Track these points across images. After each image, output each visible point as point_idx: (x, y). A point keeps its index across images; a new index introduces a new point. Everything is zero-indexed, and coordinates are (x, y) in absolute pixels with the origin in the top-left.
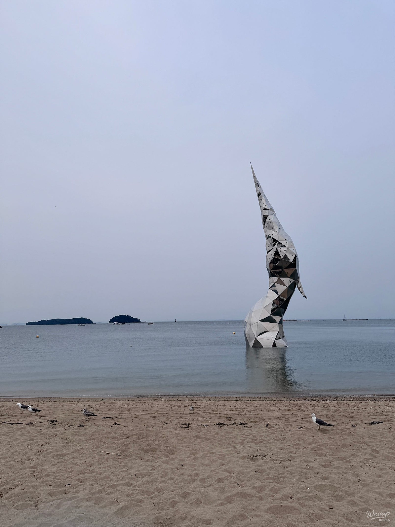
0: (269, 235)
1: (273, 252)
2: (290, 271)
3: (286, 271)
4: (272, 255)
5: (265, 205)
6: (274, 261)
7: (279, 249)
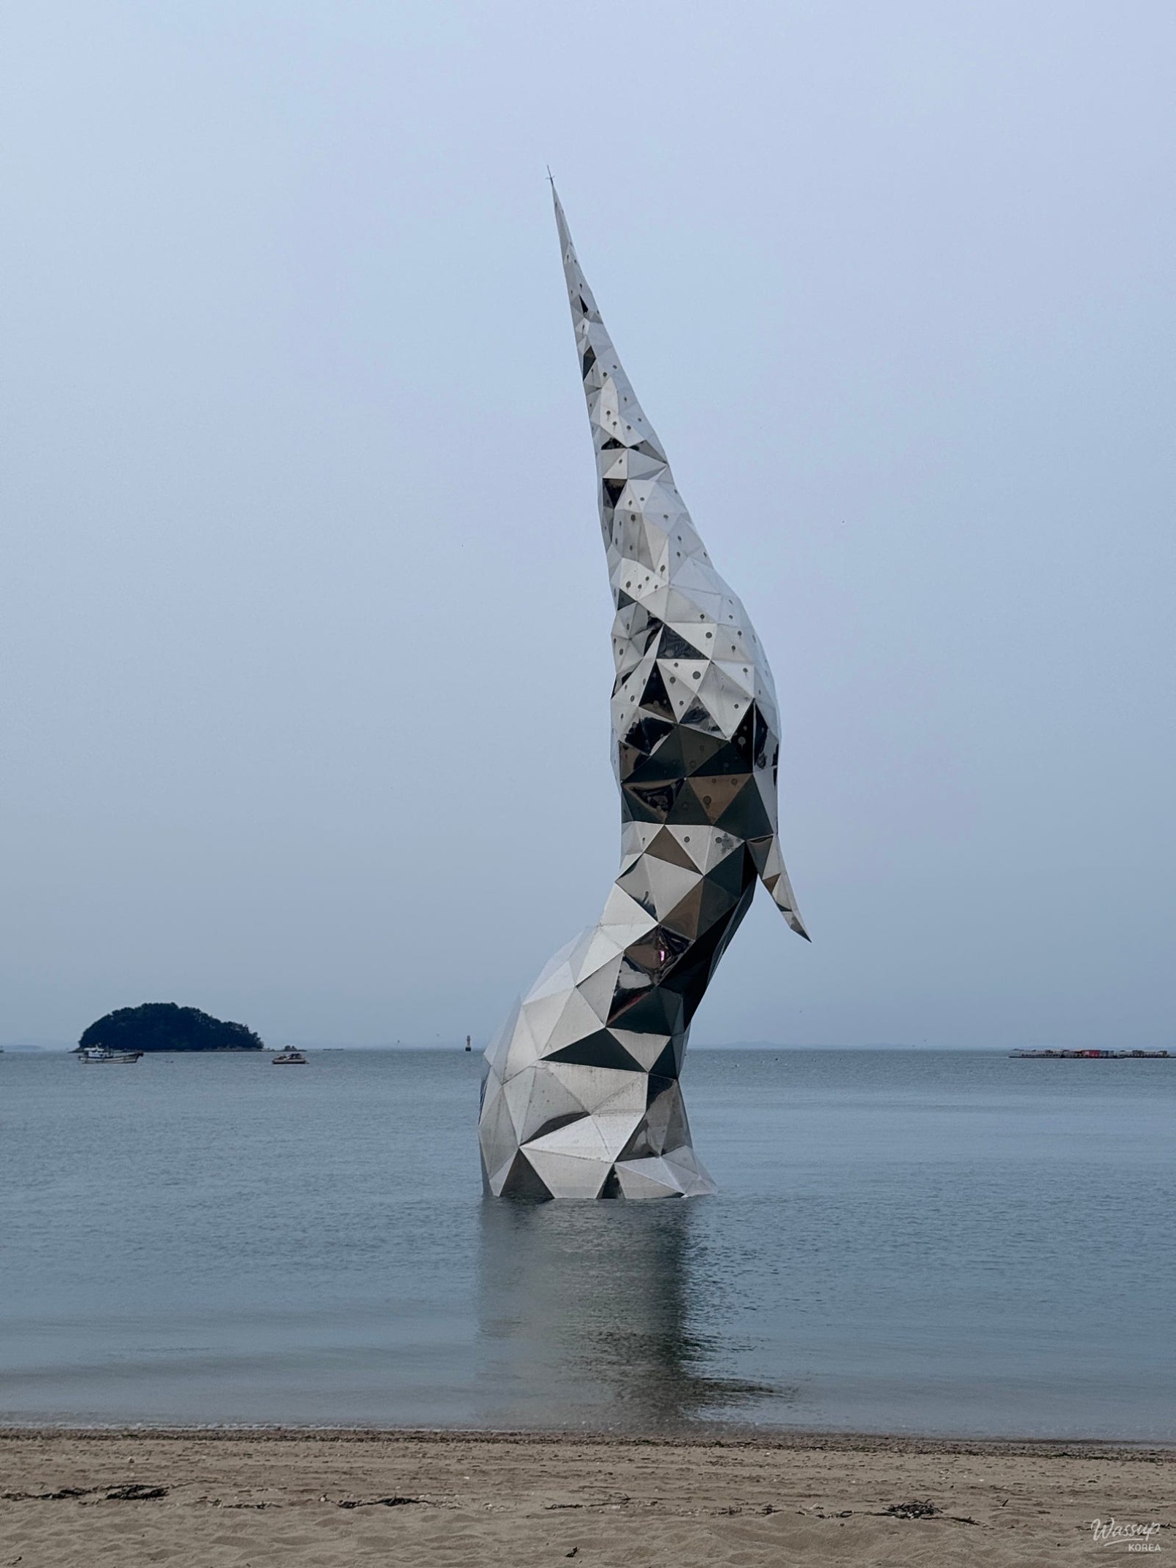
0: (625, 589)
1: (637, 686)
2: (718, 791)
3: (701, 787)
4: (633, 698)
5: (615, 423)
6: (639, 736)
7: (667, 665)
